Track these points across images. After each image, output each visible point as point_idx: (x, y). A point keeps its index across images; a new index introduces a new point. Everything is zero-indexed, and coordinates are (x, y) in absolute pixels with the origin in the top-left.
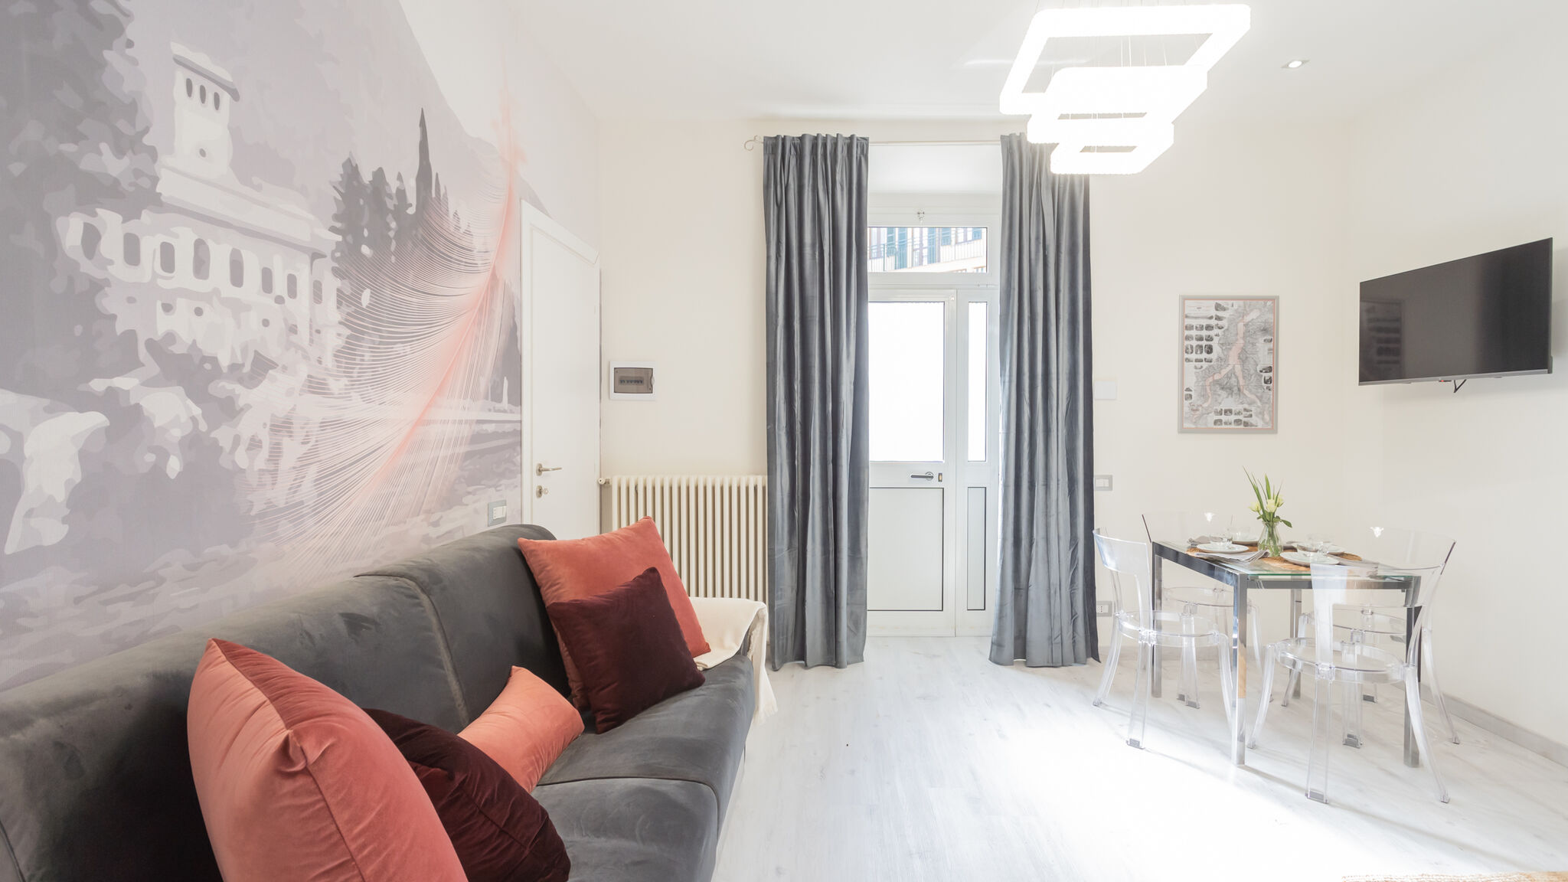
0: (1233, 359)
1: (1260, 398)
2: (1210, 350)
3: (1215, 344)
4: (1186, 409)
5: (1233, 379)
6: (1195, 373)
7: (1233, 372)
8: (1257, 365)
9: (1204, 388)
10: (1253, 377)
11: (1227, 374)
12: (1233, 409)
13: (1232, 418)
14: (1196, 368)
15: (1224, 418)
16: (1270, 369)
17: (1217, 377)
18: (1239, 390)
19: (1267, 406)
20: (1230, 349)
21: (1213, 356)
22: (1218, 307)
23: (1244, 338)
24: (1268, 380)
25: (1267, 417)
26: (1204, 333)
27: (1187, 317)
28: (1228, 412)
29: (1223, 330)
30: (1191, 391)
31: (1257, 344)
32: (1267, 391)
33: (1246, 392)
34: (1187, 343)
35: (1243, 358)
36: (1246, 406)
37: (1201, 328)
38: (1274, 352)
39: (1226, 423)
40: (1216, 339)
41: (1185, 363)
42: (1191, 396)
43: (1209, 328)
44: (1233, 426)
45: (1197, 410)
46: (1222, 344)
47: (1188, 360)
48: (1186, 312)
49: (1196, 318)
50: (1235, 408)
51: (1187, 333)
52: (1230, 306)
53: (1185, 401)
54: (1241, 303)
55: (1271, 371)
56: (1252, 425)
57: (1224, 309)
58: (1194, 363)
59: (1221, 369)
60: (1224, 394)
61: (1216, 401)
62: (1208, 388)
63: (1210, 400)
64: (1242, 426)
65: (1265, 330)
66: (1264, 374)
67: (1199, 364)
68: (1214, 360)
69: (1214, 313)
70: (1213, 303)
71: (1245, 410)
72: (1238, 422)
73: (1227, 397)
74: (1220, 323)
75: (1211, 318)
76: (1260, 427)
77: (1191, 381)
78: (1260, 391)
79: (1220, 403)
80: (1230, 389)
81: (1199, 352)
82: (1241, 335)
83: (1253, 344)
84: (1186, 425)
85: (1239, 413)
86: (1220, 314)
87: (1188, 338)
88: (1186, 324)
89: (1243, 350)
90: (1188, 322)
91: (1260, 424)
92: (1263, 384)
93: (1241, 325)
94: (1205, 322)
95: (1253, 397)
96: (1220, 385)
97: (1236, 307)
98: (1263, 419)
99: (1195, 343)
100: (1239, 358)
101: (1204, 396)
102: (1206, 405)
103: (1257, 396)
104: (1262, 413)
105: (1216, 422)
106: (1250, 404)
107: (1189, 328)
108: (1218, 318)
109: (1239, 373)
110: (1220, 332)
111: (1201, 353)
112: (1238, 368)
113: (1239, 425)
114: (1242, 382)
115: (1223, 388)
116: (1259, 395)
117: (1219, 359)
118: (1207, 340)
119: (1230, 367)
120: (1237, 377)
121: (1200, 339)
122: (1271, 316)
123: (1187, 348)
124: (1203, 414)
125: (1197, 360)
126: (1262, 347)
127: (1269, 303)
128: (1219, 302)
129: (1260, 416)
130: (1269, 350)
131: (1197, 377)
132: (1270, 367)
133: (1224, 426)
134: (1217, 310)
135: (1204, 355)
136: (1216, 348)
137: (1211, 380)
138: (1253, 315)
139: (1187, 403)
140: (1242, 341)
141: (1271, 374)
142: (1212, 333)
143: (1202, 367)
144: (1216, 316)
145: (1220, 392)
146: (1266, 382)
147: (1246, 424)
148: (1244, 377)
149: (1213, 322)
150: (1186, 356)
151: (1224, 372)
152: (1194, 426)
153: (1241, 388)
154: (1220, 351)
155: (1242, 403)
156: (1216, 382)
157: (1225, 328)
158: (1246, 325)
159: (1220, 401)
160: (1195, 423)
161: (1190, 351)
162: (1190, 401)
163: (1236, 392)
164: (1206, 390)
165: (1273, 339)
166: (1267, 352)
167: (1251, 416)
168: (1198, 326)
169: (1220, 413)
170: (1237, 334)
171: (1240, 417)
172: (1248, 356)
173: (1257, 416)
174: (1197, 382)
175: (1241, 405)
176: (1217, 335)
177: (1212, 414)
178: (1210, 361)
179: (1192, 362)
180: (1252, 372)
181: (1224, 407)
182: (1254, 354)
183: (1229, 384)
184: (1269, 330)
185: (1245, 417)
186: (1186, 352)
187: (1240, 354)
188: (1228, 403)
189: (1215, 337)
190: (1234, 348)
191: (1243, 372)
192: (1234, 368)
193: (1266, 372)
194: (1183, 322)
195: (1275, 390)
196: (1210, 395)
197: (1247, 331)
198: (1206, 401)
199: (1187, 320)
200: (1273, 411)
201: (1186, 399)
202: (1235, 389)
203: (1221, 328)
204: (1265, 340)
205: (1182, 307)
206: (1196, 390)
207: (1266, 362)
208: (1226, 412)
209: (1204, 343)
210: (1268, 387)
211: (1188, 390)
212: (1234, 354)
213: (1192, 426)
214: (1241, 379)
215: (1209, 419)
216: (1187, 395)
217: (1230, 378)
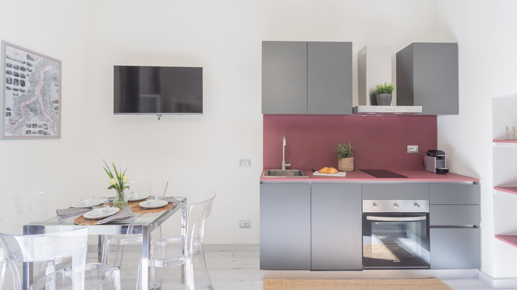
0: (38, 93)
1: (52, 118)
2: (23, 84)
3: (26, 80)
4: (7, 123)
5: (38, 105)
6: (14, 98)
7: (37, 100)
8: (51, 98)
9: (19, 109)
10: (49, 105)
11: (34, 101)
12: (38, 124)
13: (37, 129)
14: (14, 94)
15: (32, 129)
16: (57, 102)
17: (28, 102)
18: (41, 112)
19: (56, 123)
20: (36, 86)
21: (26, 88)
22: (28, 57)
23: (44, 80)
24: (56, 108)
25: (56, 129)
26: (20, 72)
27: (8, 57)
28: (35, 125)
29: (31, 73)
30: (10, 110)
31: (51, 86)
32: (56, 114)
33: (45, 114)
34: (7, 76)
35: (43, 94)
36: (45, 122)
37: (17, 68)
38: (59, 92)
39: (33, 133)
40: (27, 78)
41: (6, 90)
42: (10, 113)
43: (23, 69)
44: (38, 135)
45: (15, 124)
46: (31, 82)
47: (8, 88)
48: (7, 54)
49: (14, 60)
50: (40, 123)
51: (8, 69)
52: (35, 59)
54: (42, 59)
55: (57, 103)
56: (48, 134)
57: (32, 60)
58: (13, 91)
59: (31, 98)
60: (32, 114)
61: (27, 118)
62: (22, 109)
63: (23, 117)
64: (42, 135)
65: (55, 79)
66: (54, 104)
67: (16, 92)
68: (26, 91)
69: (26, 60)
70: (26, 53)
71: (45, 125)
72: (40, 132)
73: (34, 116)
74: (30, 68)
75: (24, 63)
76: (52, 135)
77: (10, 104)
78: (52, 114)
79: (30, 120)
80: (36, 111)
81: (16, 84)
82: (42, 79)
83: (49, 86)
84: (7, 134)
85: (41, 127)
86: (30, 62)
87: (8, 72)
88: (7, 62)
89: (43, 88)
90: (8, 61)
91: (52, 133)
92: (54, 110)
93: (42, 72)
94: (20, 65)
95: (48, 117)
96: (30, 108)
97: (39, 60)
98: (54, 130)
99: (13, 77)
100: (41, 93)
101: (19, 114)
102: (20, 121)
103: (50, 117)
104: (53, 127)
105: (28, 132)
106: (47, 121)
107: (9, 66)
108: (29, 65)
109: (41, 102)
110: (30, 73)
111: (18, 85)
112: (40, 99)
113: (41, 134)
114: (42, 108)
115: (31, 110)
116: (52, 116)
117: (29, 91)
118: (21, 77)
119: (36, 98)
120: (39, 104)
121: (17, 75)
122: (58, 71)
123: (8, 80)
124: (19, 127)
125: (15, 90)
126: (53, 89)
127: (57, 63)
128: (30, 54)
129: (52, 129)
130: (57, 90)
131: (15, 101)
132: (57, 100)
133: (32, 135)
134: (28, 59)
135: (19, 87)
136: (27, 83)
137: (23, 104)
138: (48, 68)
139: (7, 118)
140: (42, 82)
141: (57, 105)
142: (25, 73)
143: (18, 95)
144: (28, 62)
145: (30, 112)
146: (55, 109)
147: (45, 133)
148: (44, 105)
149: (25, 66)
150: (7, 85)
151: (32, 100)
153: (42, 111)
154: (30, 85)
155: (43, 120)
156: (27, 106)
157: (33, 72)
158: (45, 73)
159: (29, 118)
160: (13, 133)
161: (10, 82)
162: (10, 117)
163: (39, 113)
164: (21, 111)
165: (59, 85)
166: (55, 92)
167: (47, 128)
168: (16, 66)
169: (29, 126)
170: (40, 77)
171: (42, 129)
172: (46, 92)
173: (50, 128)
174: (15, 104)
175: (42, 122)
176: (28, 75)
177: (25, 127)
178: (23, 91)
179: (11, 90)
180: (48, 102)
181: (32, 122)
182: (49, 92)
183: (35, 108)
184: (57, 79)
185: (44, 129)
186: (7, 82)
187: (41, 90)
188: (34, 120)
189: (27, 77)
190: (38, 85)
191: (43, 101)
192: (38, 98)
193: (55, 103)
194: (5, 60)
195: (60, 114)
196: (23, 114)
197: (45, 77)
198: (21, 118)
199: (7, 59)
200: (59, 126)
201: (7, 115)
202: (39, 111)
203: (30, 71)
204: (55, 84)
205: (4, 51)
206: (13, 110)
207: (55, 97)
208: (33, 126)
209: (19, 78)
210: (56, 112)
211: (8, 109)
212: (38, 89)
213: (11, 135)
214: (42, 106)
215: (22, 130)
216: (7, 112)
217: (35, 104)
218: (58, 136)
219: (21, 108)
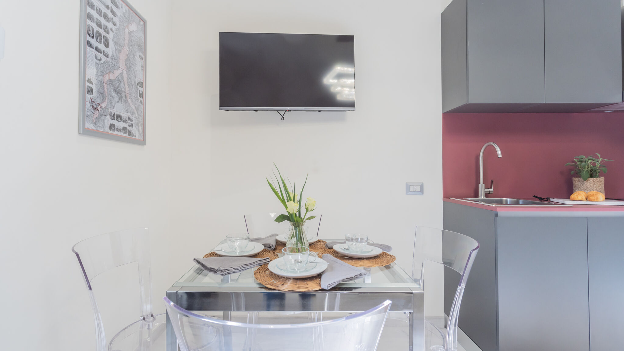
0: (122, 65)
1: (137, 109)
2: (107, 43)
3: (110, 38)
4: (88, 105)
5: (122, 85)
6: (96, 63)
7: (122, 76)
8: (135, 77)
9: (102, 84)
10: (133, 87)
11: (118, 77)
12: (122, 115)
13: (122, 125)
14: (96, 58)
16: (142, 85)
17: (112, 77)
18: (126, 97)
19: (141, 118)
20: (120, 51)
21: (110, 51)
23: (129, 45)
24: (141, 94)
25: (140, 129)
26: (103, 21)
28: (119, 117)
29: (116, 27)
30: (91, 83)
31: (136, 57)
32: (140, 104)
33: (129, 101)
34: (89, 22)
35: (128, 67)
36: (130, 115)
37: (100, 12)
38: (144, 68)
39: (118, 130)
40: (111, 35)
41: (87, 47)
42: (91, 89)
43: (106, 17)
44: (122, 134)
45: (97, 109)
46: (115, 42)
47: (89, 44)
50: (125, 115)
51: (89, 10)
52: (120, 6)
53: (87, 95)
54: (127, 9)
55: (142, 87)
56: (133, 135)
57: (117, 6)
58: (95, 51)
59: (115, 69)
60: (116, 97)
61: (111, 103)
62: (105, 86)
63: (106, 101)
64: (127, 135)
65: (139, 46)
66: (139, 88)
67: (99, 55)
68: (110, 57)
69: (110, 3)
71: (129, 119)
72: (125, 129)
73: (118, 102)
74: (114, 19)
75: (108, 7)
76: (137, 138)
77: (91, 73)
78: (137, 102)
79: (114, 107)
80: (120, 93)
82: (127, 41)
83: (134, 56)
84: (87, 125)
85: (125, 121)
86: (114, 9)
89: (128, 58)
91: (137, 135)
93: (127, 30)
94: (104, 9)
95: (133, 106)
96: (114, 87)
97: (123, 11)
98: (138, 130)
100: (126, 65)
101: (102, 94)
102: (103, 105)
103: (135, 107)
104: (138, 125)
106: (132, 114)
107: (91, 6)
108: (113, 13)
109: (125, 79)
110: (114, 28)
112: (125, 74)
113: (125, 133)
114: (127, 91)
115: (115, 91)
116: (136, 106)
117: (113, 57)
118: (105, 31)
119: (120, 71)
120: (124, 83)
121: (99, 25)
122: (143, 35)
124: (102, 115)
126: (139, 63)
127: (142, 23)
129: (137, 127)
130: (142, 66)
131: (97, 69)
132: (142, 82)
133: (116, 133)
134: (112, 3)
135: (102, 47)
136: (112, 43)
137: (107, 78)
138: (133, 27)
139: (88, 97)
140: (127, 48)
141: (142, 89)
142: (110, 25)
143: (100, 60)
144: (112, 9)
145: (114, 94)
146: (140, 96)
147: (130, 133)
148: (128, 85)
149: (110, 15)
151: (117, 73)
152: (94, 128)
153: (127, 95)
154: (114, 48)
155: (127, 111)
156: (111, 82)
158: (130, 33)
159: (113, 104)
160: (95, 124)
162: (91, 96)
163: (124, 98)
164: (104, 89)
165: (143, 58)
166: (140, 68)
167: (132, 126)
168: (98, 9)
169: (113, 117)
170: (125, 38)
171: (126, 125)
172: (131, 65)
173: (135, 126)
174: (97, 75)
175: (126, 113)
176: (112, 30)
177: (108, 117)
178: (107, 56)
179: (93, 48)
180: (133, 83)
181: (116, 111)
182: (133, 65)
183: (119, 88)
184: (142, 47)
185: (129, 126)
186: (89, 34)
187: (126, 60)
188: (118, 109)
189: (110, 32)
190: (122, 51)
191: (128, 80)
192: (122, 73)
193: (140, 86)
195: (144, 104)
196: (107, 94)
197: (130, 40)
198: (103, 101)
200: (143, 124)
201: (88, 92)
202: (123, 94)
203: (114, 24)
204: (140, 56)
206: (96, 84)
207: (139, 78)
208: (117, 118)
209: (102, 31)
210: (141, 101)
211: (89, 81)
212: (122, 57)
213: (92, 127)
214: (127, 87)
215: (106, 121)
216: (88, 87)
217: (120, 81)
218: (142, 142)
219: (105, 84)
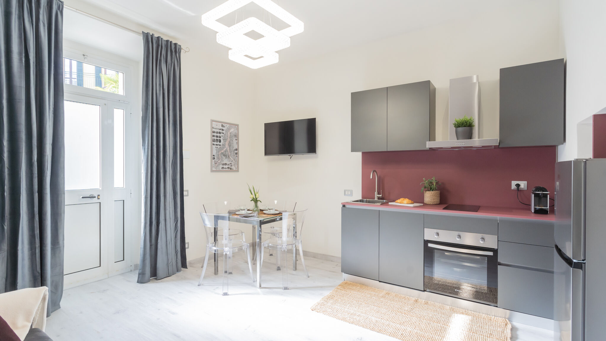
0: (227, 146)
1: (234, 159)
2: (220, 142)
3: (221, 139)
4: (213, 163)
5: (227, 152)
6: (216, 149)
7: (227, 150)
8: (233, 148)
9: (218, 155)
10: (232, 152)
12: (227, 163)
13: (227, 166)
14: (216, 147)
15: (224, 166)
16: (236, 150)
17: (222, 151)
18: (229, 156)
19: (236, 162)
20: (226, 141)
21: (221, 144)
22: (222, 126)
23: (230, 138)
25: (236, 166)
26: (218, 135)
27: (213, 128)
28: (226, 164)
32: (236, 157)
33: (231, 157)
34: (213, 138)
35: (230, 146)
36: (231, 162)
37: (217, 133)
38: (238, 143)
39: (225, 168)
40: (222, 137)
41: (213, 146)
42: (214, 158)
43: (220, 133)
44: (227, 169)
45: (216, 163)
46: (224, 139)
47: (214, 144)
48: (213, 126)
49: (216, 129)
50: (228, 163)
51: (213, 134)
52: (225, 126)
54: (229, 125)
55: (237, 150)
56: (232, 169)
57: (224, 127)
58: (215, 146)
60: (224, 157)
61: (222, 160)
62: (220, 155)
64: (229, 170)
65: (235, 136)
66: (235, 151)
67: (217, 146)
68: (221, 145)
69: (221, 128)
70: (221, 124)
71: (230, 164)
72: (228, 168)
73: (225, 159)
74: (223, 132)
75: (220, 129)
77: (214, 153)
79: (223, 161)
80: (226, 156)
82: (229, 137)
83: (232, 140)
84: (213, 169)
85: (228, 165)
86: (223, 128)
87: (213, 136)
88: (213, 130)
89: (230, 142)
90: (214, 130)
91: (234, 169)
93: (229, 133)
94: (219, 131)
95: (232, 159)
97: (227, 126)
98: (235, 167)
99: (215, 138)
100: (229, 145)
101: (218, 158)
102: (219, 162)
105: (223, 168)
106: (232, 162)
107: (214, 132)
108: (223, 130)
111: (218, 142)
112: (228, 148)
115: (224, 156)
116: (234, 158)
117: (223, 145)
118: (219, 137)
119: (226, 148)
121: (217, 137)
122: (237, 131)
123: (213, 140)
124: (218, 165)
125: (217, 145)
126: (235, 142)
127: (236, 126)
128: (223, 124)
131: (216, 151)
133: (224, 169)
134: (222, 127)
135: (218, 143)
136: (222, 141)
137: (220, 152)
138: (232, 130)
139: (213, 161)
140: (229, 139)
141: (237, 151)
142: (222, 135)
143: (218, 147)
144: (222, 129)
145: (223, 157)
146: (236, 154)
147: (231, 169)
148: (230, 152)
149: (221, 131)
150: (213, 143)
151: (224, 149)
154: (223, 142)
155: (229, 161)
156: (222, 153)
157: (225, 134)
158: (230, 133)
160: (216, 168)
161: (214, 141)
162: (214, 160)
163: (228, 157)
164: (219, 156)
165: (237, 139)
166: (236, 144)
167: (232, 166)
169: (223, 165)
170: (228, 136)
171: (229, 166)
174: (216, 153)
176: (222, 136)
177: (221, 165)
178: (220, 145)
180: (232, 150)
181: (224, 162)
182: (232, 144)
183: (226, 154)
184: (236, 136)
186: (213, 141)
187: (229, 144)
188: (226, 161)
190: (227, 141)
191: (230, 150)
194: (212, 130)
195: (238, 157)
196: (220, 158)
197: (230, 136)
198: (219, 160)
199: (213, 129)
200: (238, 164)
202: (227, 156)
203: (223, 133)
204: (235, 139)
205: (212, 124)
206: (216, 156)
207: (236, 147)
208: (225, 164)
209: (218, 138)
210: (236, 156)
211: (214, 156)
212: (227, 143)
213: (215, 169)
214: (229, 153)
215: (220, 167)
216: (213, 157)
217: (226, 152)
218: (237, 171)
